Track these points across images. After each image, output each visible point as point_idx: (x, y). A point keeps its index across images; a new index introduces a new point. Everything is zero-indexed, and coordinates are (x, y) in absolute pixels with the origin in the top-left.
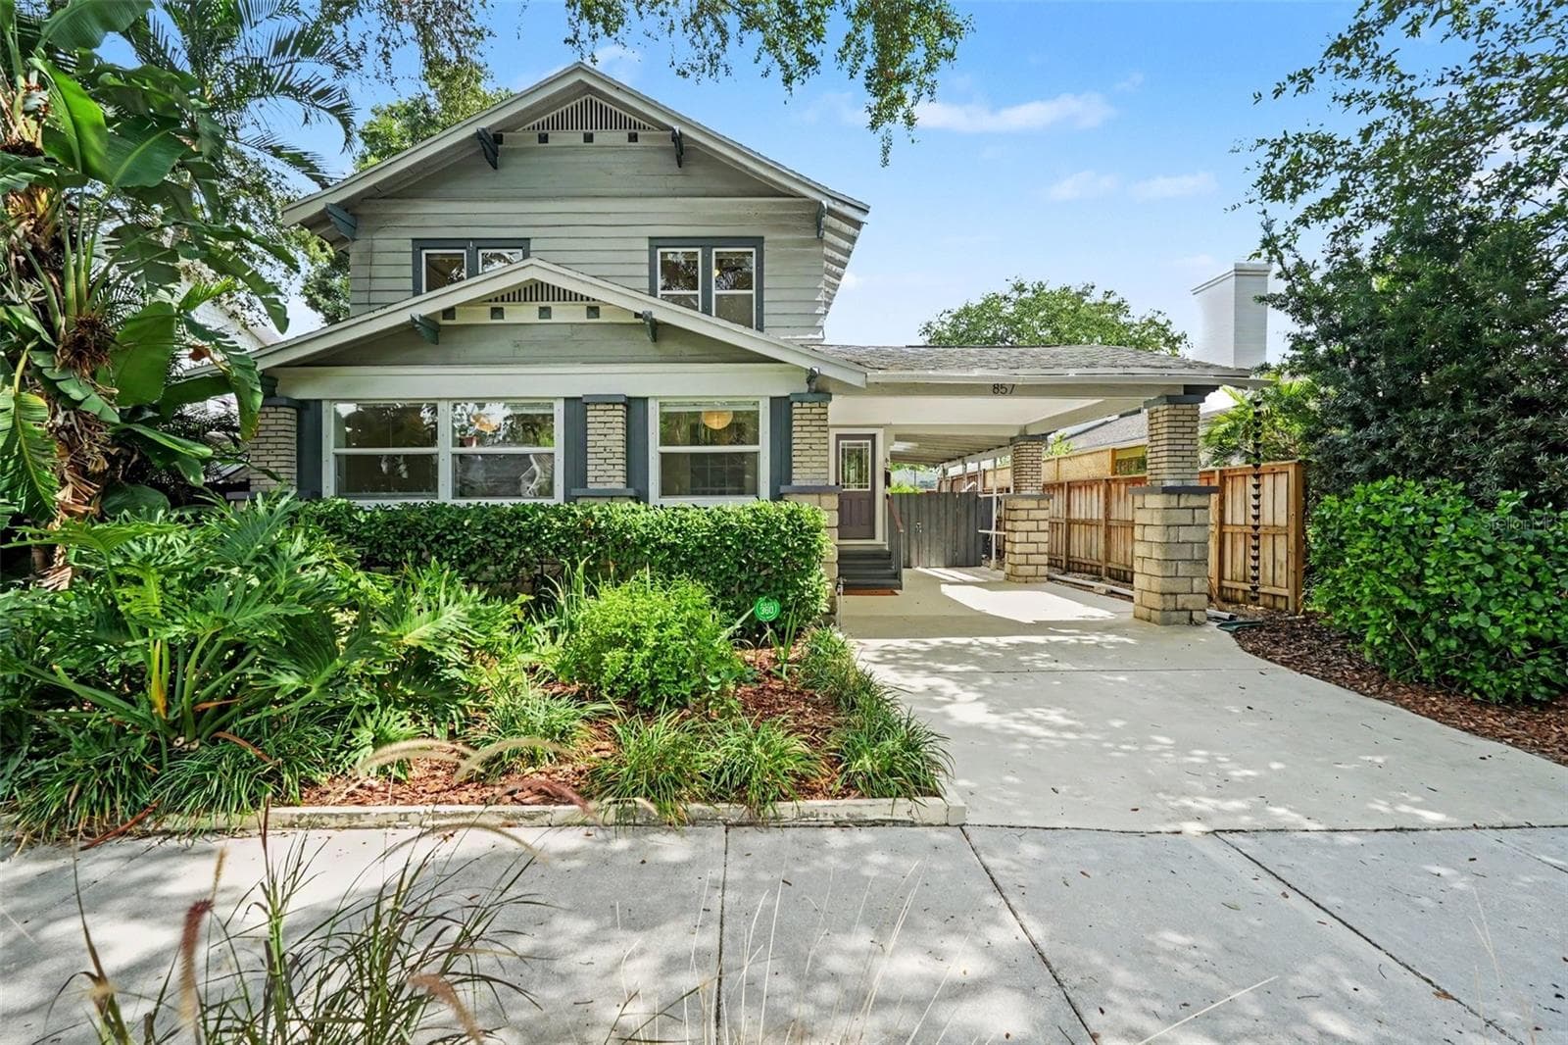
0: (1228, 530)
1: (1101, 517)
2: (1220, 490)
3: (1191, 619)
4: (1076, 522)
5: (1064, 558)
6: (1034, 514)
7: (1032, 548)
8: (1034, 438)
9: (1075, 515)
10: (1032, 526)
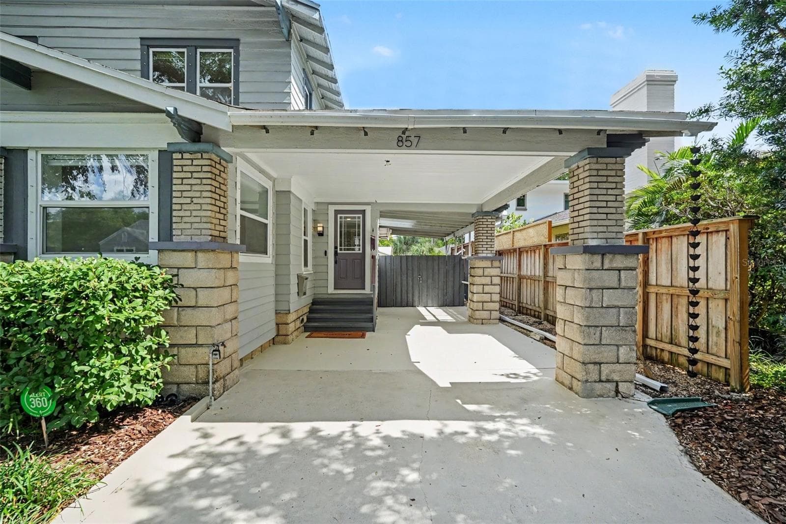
0: (652, 290)
1: (541, 274)
2: (645, 250)
3: (617, 392)
4: (524, 277)
5: (516, 303)
6: (488, 272)
7: (487, 297)
8: (487, 213)
9: (524, 272)
10: (487, 280)
